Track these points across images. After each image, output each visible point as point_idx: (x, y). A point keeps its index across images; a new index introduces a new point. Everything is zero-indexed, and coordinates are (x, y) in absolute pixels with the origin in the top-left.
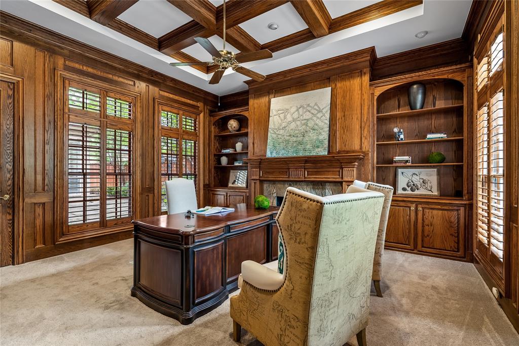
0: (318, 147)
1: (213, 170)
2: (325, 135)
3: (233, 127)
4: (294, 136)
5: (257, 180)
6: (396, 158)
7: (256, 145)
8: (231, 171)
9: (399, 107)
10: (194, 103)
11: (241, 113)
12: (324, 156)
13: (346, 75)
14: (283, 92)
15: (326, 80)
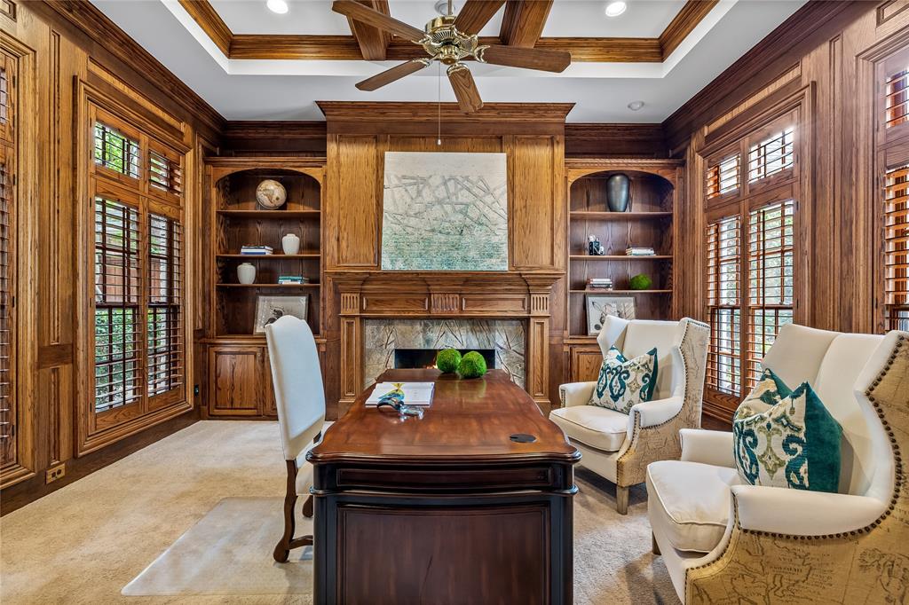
0: (491, 256)
1: (214, 295)
2: (501, 236)
3: (274, 198)
4: (440, 232)
5: (354, 317)
6: (594, 280)
7: (344, 244)
8: (261, 298)
9: (588, 205)
10: (172, 121)
11: (301, 170)
12: (502, 273)
13: (528, 139)
14: (410, 143)
15: (493, 140)
